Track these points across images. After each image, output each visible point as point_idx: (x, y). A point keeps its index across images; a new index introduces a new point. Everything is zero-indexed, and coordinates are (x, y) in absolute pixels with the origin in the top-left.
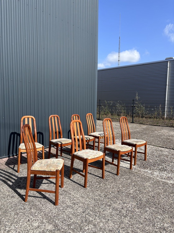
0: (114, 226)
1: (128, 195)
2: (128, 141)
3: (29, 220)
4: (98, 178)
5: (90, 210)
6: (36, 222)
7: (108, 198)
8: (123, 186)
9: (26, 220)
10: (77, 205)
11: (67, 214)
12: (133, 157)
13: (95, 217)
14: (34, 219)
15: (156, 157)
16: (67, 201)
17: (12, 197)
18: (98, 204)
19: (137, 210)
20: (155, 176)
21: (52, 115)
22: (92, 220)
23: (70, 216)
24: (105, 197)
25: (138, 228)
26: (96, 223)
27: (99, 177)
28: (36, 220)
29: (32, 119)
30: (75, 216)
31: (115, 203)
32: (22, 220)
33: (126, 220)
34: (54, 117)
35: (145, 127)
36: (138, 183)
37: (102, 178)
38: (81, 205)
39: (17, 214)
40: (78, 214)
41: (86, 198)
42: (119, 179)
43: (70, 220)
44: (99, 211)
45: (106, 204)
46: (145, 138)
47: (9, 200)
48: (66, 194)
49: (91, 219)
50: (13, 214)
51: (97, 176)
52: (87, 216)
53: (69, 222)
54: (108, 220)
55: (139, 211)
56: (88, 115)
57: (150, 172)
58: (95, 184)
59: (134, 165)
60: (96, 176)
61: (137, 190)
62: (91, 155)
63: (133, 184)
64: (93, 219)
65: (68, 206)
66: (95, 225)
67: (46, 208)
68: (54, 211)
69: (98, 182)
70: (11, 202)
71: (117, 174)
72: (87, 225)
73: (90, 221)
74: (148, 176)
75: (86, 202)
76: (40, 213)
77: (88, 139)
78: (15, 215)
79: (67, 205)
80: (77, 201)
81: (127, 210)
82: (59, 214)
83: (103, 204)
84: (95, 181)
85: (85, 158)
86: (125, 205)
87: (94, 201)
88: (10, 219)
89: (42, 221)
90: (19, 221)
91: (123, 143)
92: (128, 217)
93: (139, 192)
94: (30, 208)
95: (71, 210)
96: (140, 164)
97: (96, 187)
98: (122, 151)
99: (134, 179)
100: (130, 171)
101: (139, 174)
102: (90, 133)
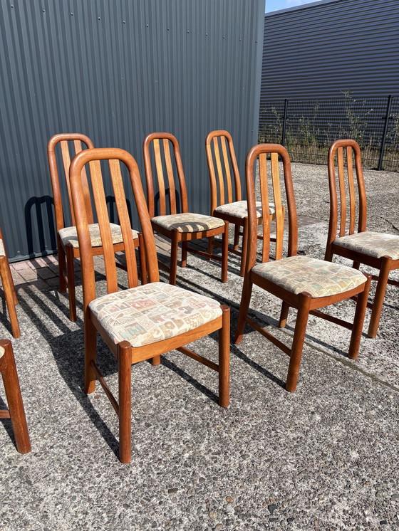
2: (355, 240)
12: (369, 306)
21: (63, 136)
34: (70, 141)
36: (379, 448)
37: (220, 400)
42: (294, 413)
51: (204, 389)
56: (216, 140)
59: (369, 336)
63: (354, 455)
69: (194, 429)
71: (288, 385)
77: (201, 228)
84: (184, 421)
85: (118, 339)
91: (333, 250)
96: (391, 331)
97: (176, 459)
98: (316, 295)
99: (362, 423)
100: (349, 364)
101: (388, 389)
102: (219, 204)
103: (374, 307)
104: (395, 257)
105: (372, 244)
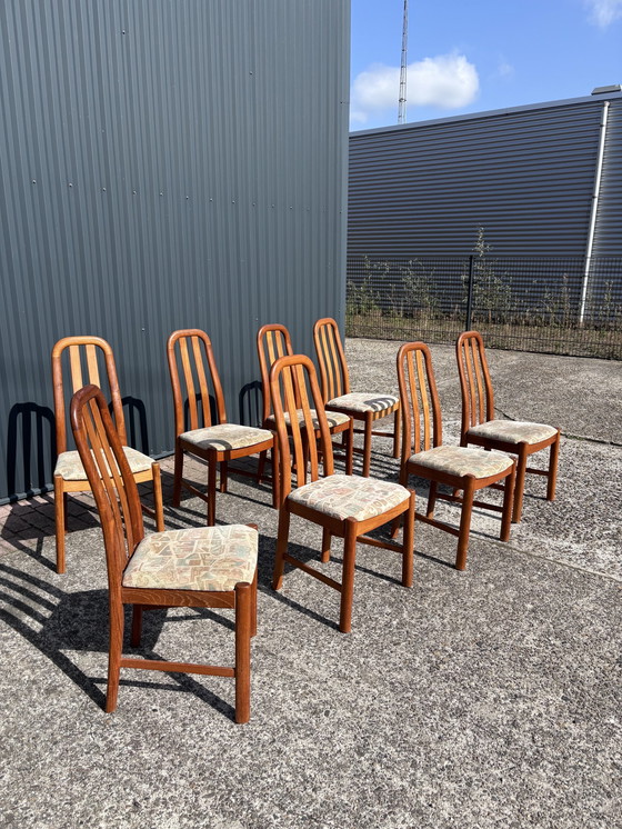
0: (499, 812)
1: (521, 658)
3: (135, 804)
4: (387, 582)
5: (386, 738)
6: (170, 814)
7: (447, 677)
8: (493, 620)
9: (122, 804)
10: (327, 714)
11: (293, 762)
13: (412, 771)
14: (158, 799)
15: (587, 483)
16: (284, 701)
17: (48, 691)
18: (413, 708)
19: (575, 730)
20: (602, 566)
21: (182, 332)
22: (403, 789)
23: (308, 772)
24: (430, 671)
25: (600, 817)
26: (422, 799)
27: (387, 578)
28: (165, 803)
29: (98, 348)
30: (328, 770)
31: (478, 700)
32: (107, 805)
33: (539, 778)
34: (188, 338)
35: (513, 359)
36: (547, 600)
37: (404, 583)
38: (342, 713)
39: (80, 776)
40: (339, 759)
41: (358, 682)
42: (470, 585)
43: (310, 791)
44: (421, 743)
45: (444, 706)
46: (525, 404)
47: (39, 709)
48: (272, 667)
49: (397, 782)
50: (62, 772)
51: (382, 576)
52: (378, 767)
53: (310, 803)
54: (469, 784)
55: (584, 734)
57: (578, 548)
58: (381, 614)
59: (514, 522)
60: (376, 574)
61: (548, 633)
63: (529, 606)
64: (405, 784)
65: (290, 726)
66: (417, 812)
67: (202, 740)
68: (236, 751)
69: (391, 605)
70: (48, 716)
71: (458, 566)
72: (385, 816)
73: (394, 794)
74: (575, 566)
75: (360, 702)
76: (176, 762)
78: (71, 782)
79: (285, 718)
80: (324, 699)
81: (534, 732)
82: (259, 767)
83: (431, 708)
84: (378, 600)
85: (344, 516)
86: (522, 706)
87: (392, 695)
88: (54, 801)
89: (195, 806)
90: (95, 812)
91: (467, 438)
92: (546, 763)
93: (558, 643)
94: (132, 741)
95: (308, 743)
96: (531, 515)
97: (388, 625)
99: (529, 586)
100: (503, 546)
101: (542, 560)
102: (329, 399)
104: (531, 442)
105: (507, 431)
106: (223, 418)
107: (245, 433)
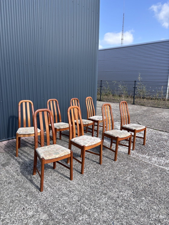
0: (109, 217)
1: (125, 183)
2: (127, 126)
3: (24, 208)
5: (86, 198)
6: (31, 211)
7: (105, 186)
8: (120, 173)
9: (21, 208)
10: (73, 192)
11: (62, 202)
13: (90, 206)
14: (29, 208)
15: (155, 141)
16: (63, 189)
17: (9, 183)
18: (94, 192)
19: (133, 200)
20: (153, 162)
21: (51, 99)
22: (87, 210)
23: (65, 205)
24: (101, 184)
25: (133, 219)
26: (91, 212)
27: (96, 162)
28: (30, 209)
29: (30, 103)
30: (70, 204)
31: (111, 191)
32: (17, 208)
33: (121, 210)
34: (53, 101)
35: (145, 108)
36: (136, 169)
37: (100, 163)
38: (77, 192)
39: (12, 202)
40: (73, 202)
41: (82, 186)
42: (117, 165)
43: (64, 209)
44: (94, 200)
45: (102, 192)
46: (145, 120)
47: (6, 187)
48: (62, 181)
49: (86, 208)
50: (9, 201)
52: (82, 205)
53: (64, 211)
54: (103, 210)
55: (135, 201)
56: (88, 99)
57: (148, 157)
58: (92, 170)
59: (133, 150)
60: (93, 161)
61: (133, 177)
62: (88, 142)
63: (131, 171)
64: (88, 209)
65: (64, 194)
66: (89, 215)
67: (42, 196)
68: (50, 199)
69: (95, 168)
70: (8, 188)
71: (115, 160)
72: (81, 215)
73: (84, 211)
74: (146, 162)
75: (82, 190)
76: (35, 200)
77: (87, 123)
78: (10, 203)
79: (63, 192)
80: (73, 189)
81: (122, 200)
82: (54, 202)
83: (98, 192)
84: (93, 167)
85: (82, 145)
86: (121, 193)
87: (90, 189)
88: (6, 207)
89: (37, 210)
90: (14, 210)
91: (122, 128)
92: (123, 207)
93: (135, 180)
94: (26, 195)
95: (67, 198)
96: (138, 149)
97: (93, 173)
98: (120, 137)
99: (132, 166)
100: (128, 156)
101: (137, 160)
102: (89, 117)
103: (133, 142)
104: (137, 130)
105: (132, 126)
106: (61, 121)
107: (65, 125)
